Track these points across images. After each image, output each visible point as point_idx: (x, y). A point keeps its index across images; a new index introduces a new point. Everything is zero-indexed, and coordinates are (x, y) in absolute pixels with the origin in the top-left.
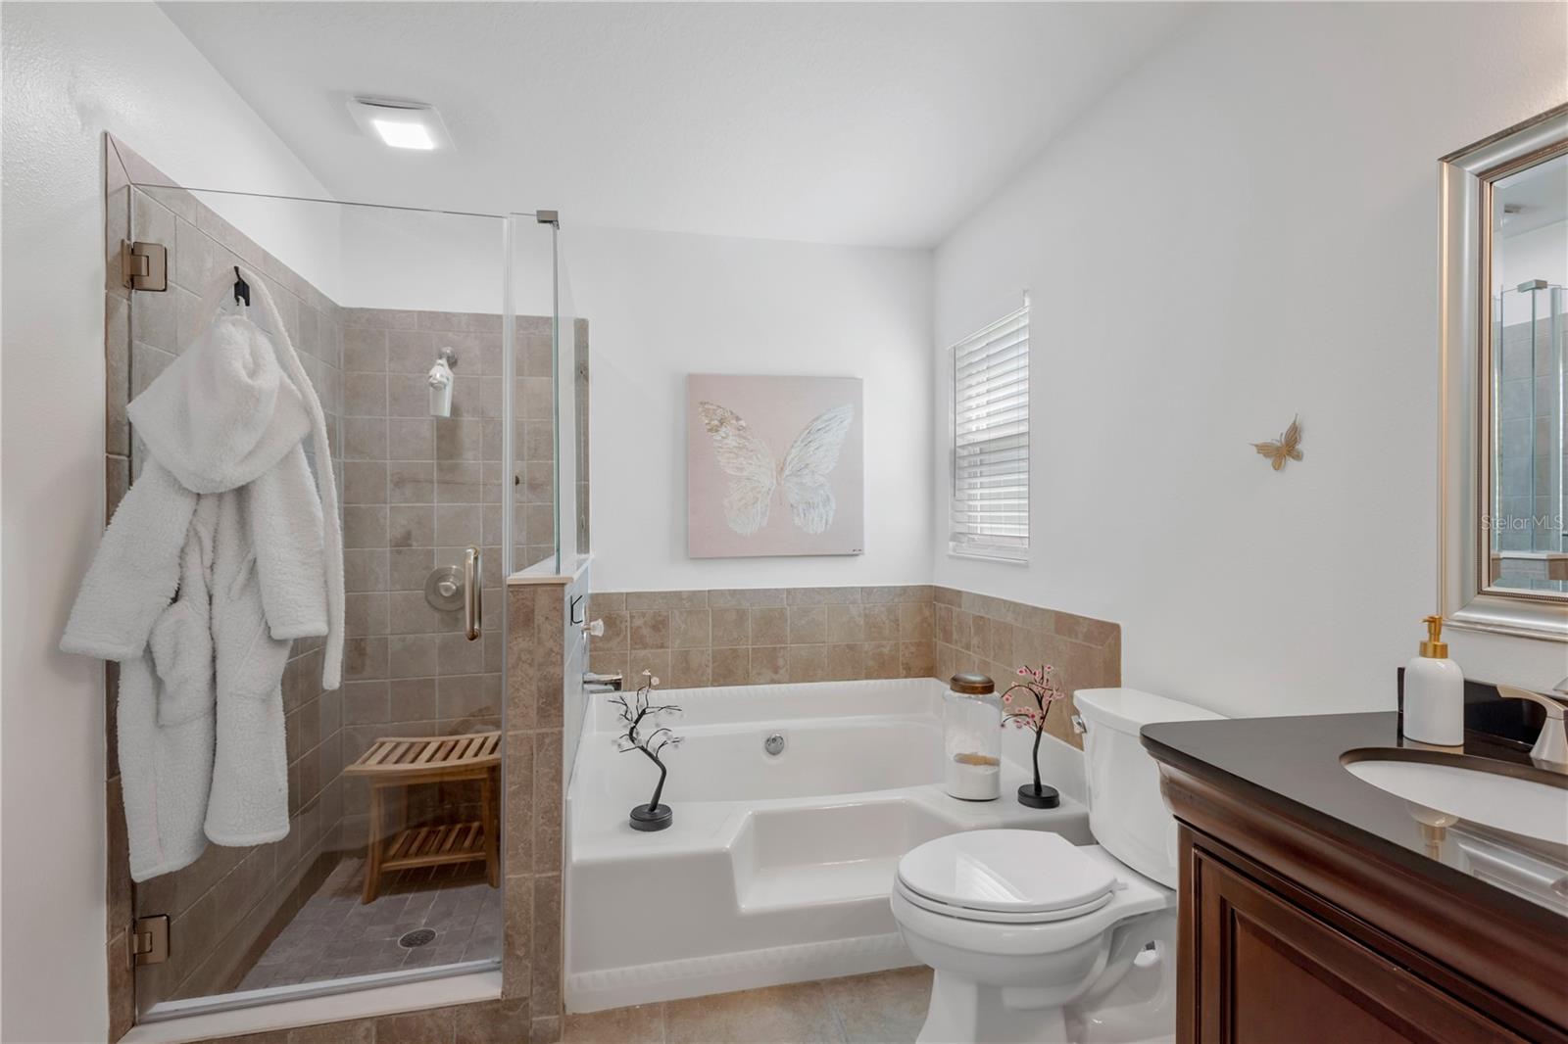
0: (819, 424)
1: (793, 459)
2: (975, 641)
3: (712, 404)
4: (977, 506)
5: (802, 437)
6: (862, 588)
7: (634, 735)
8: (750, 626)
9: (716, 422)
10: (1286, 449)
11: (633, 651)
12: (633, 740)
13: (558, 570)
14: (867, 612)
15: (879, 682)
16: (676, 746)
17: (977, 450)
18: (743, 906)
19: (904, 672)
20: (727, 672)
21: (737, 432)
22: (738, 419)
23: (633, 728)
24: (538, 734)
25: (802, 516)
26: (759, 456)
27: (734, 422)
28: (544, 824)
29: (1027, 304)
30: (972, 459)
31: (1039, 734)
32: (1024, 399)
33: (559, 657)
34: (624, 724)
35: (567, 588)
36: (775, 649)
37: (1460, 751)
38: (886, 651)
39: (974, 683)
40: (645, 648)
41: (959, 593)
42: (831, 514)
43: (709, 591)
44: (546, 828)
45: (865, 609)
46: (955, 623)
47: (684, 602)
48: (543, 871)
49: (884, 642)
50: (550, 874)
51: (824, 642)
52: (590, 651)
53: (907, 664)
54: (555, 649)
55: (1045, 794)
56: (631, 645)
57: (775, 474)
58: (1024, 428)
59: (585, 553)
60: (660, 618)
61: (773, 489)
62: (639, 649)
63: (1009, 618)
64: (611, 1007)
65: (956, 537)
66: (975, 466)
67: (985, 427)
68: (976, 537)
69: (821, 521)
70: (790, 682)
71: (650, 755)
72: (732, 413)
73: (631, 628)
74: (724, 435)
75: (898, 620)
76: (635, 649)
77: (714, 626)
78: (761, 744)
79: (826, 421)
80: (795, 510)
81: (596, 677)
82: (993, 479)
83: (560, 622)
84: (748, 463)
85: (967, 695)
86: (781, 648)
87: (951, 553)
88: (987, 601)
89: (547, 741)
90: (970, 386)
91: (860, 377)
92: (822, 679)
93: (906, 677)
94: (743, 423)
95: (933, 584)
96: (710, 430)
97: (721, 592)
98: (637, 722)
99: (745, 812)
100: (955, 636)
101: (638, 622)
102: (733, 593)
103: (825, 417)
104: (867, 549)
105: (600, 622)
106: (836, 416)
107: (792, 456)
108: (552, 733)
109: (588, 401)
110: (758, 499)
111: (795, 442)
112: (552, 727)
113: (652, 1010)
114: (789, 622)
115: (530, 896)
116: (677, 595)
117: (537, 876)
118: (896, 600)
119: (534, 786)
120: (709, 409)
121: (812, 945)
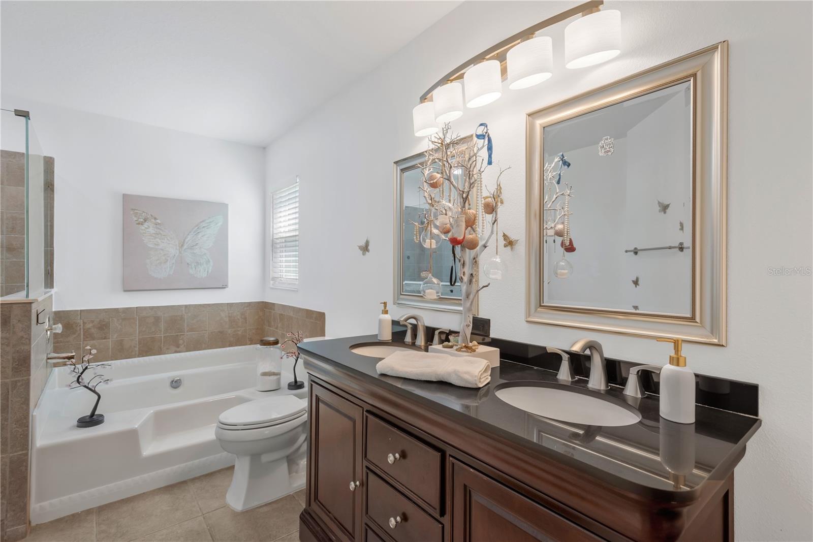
0: (204, 224)
1: (189, 240)
2: (279, 325)
3: (139, 210)
4: (283, 265)
5: (194, 230)
6: (228, 304)
7: (80, 380)
8: (162, 326)
9: (142, 220)
10: (365, 248)
11: (85, 342)
12: (79, 383)
13: (27, 296)
14: (230, 315)
15: (236, 348)
16: (107, 383)
17: (284, 241)
18: (144, 454)
19: (249, 343)
20: (148, 348)
21: (155, 226)
22: (155, 219)
23: (79, 376)
24: (12, 381)
25: (194, 269)
26: (168, 238)
27: (153, 220)
28: (17, 427)
29: (298, 181)
30: (281, 244)
31: (296, 361)
32: (297, 221)
33: (27, 341)
34: (73, 375)
35: (33, 306)
36: (178, 335)
37: (390, 341)
38: (240, 333)
39: (270, 341)
40: (94, 340)
41: (274, 304)
42: (211, 268)
43: (137, 308)
44: (18, 429)
45: (229, 313)
46: (272, 318)
47: (120, 314)
48: (16, 452)
49: (239, 329)
50: (21, 453)
51: (206, 331)
52: (54, 343)
53: (251, 338)
54: (25, 336)
55: (298, 384)
56: (83, 338)
57: (178, 248)
58: (297, 233)
59: (50, 288)
60: (104, 323)
61: (176, 255)
62: (89, 340)
63: (291, 314)
64: (62, 516)
65: (274, 279)
66: (283, 247)
67: (287, 230)
68: (282, 279)
69: (205, 271)
70: (187, 351)
71: (90, 389)
72: (152, 216)
73: (84, 329)
74: (147, 227)
75: (246, 318)
76: (86, 341)
77: (139, 326)
78: (168, 384)
79: (208, 223)
80: (190, 266)
81: (56, 355)
82: (290, 253)
83: (29, 323)
84: (161, 242)
85: (265, 347)
86: (181, 335)
87: (271, 286)
88: (284, 307)
89: (19, 384)
90: (281, 212)
91: (227, 203)
92: (205, 349)
93: (250, 345)
94: (158, 221)
95: (264, 301)
96: (139, 224)
97: (145, 308)
98: (82, 373)
99: (149, 412)
100: (272, 323)
101: (89, 326)
102: (152, 308)
103: (207, 221)
104: (230, 285)
105: (60, 326)
106: (213, 221)
107: (188, 239)
108: (23, 380)
109: (53, 203)
110: (167, 260)
111: (190, 232)
112: (22, 377)
113: (89, 512)
114: (186, 321)
115: (6, 466)
116: (116, 310)
117: (11, 455)
118: (245, 309)
119: (10, 408)
120: (137, 213)
121: (183, 465)
